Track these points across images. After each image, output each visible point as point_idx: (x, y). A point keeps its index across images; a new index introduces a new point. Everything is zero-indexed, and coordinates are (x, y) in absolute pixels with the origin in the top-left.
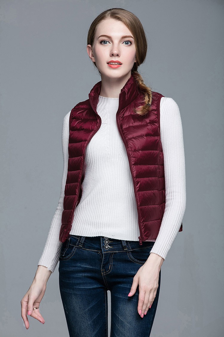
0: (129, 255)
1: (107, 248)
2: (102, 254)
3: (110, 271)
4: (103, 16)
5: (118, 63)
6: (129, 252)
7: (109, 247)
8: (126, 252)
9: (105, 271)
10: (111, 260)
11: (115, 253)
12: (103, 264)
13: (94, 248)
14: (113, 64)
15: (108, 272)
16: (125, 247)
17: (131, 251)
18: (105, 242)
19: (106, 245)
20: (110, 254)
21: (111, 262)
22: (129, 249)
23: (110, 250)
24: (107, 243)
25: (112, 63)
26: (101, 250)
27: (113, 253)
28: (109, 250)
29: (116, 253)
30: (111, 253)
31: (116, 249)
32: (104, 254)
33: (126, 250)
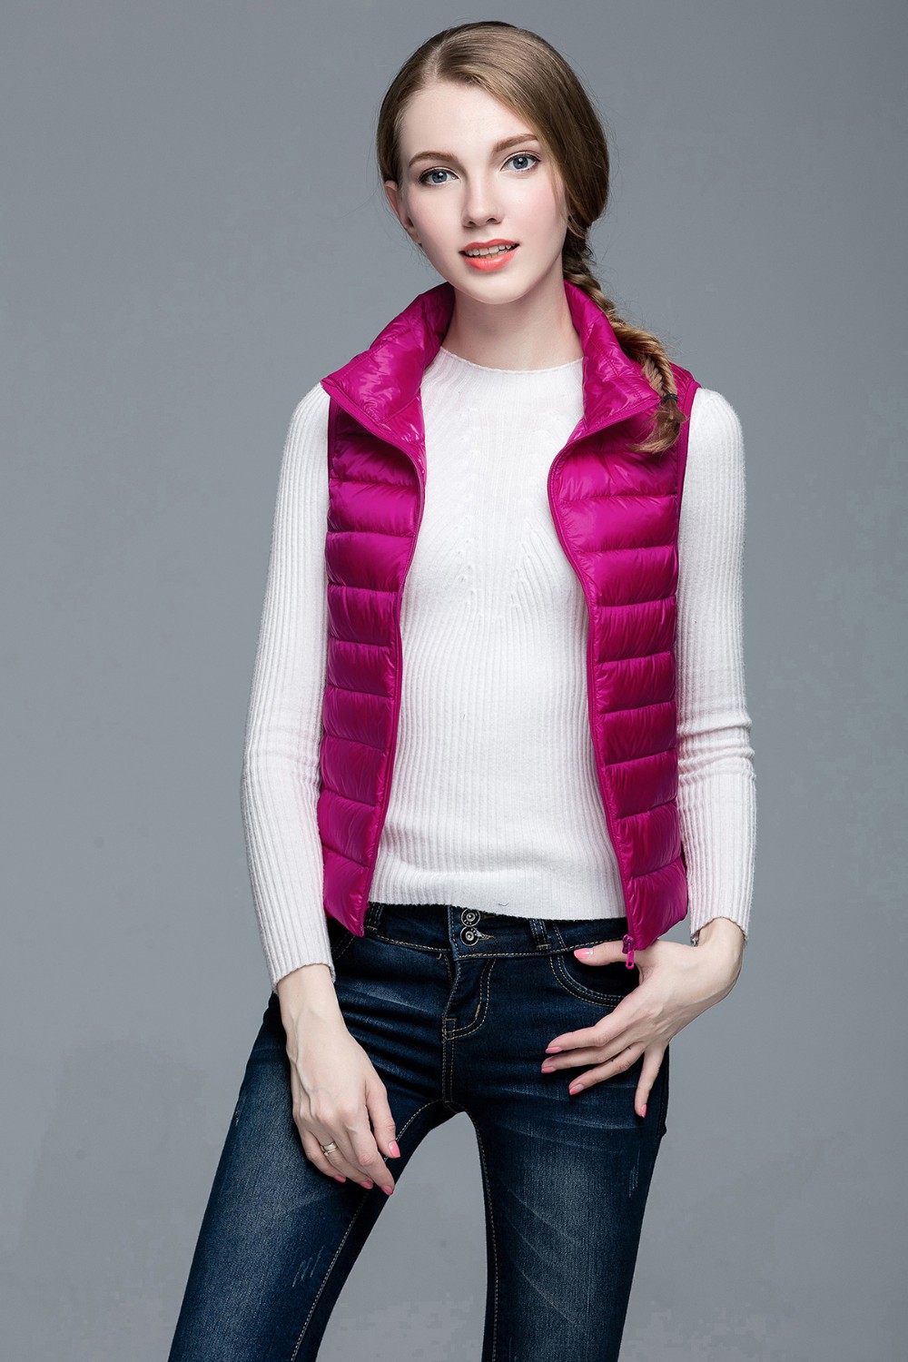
0: (557, 969)
1: (473, 942)
2: (453, 964)
3: (476, 1025)
4: (410, 77)
5: (498, 245)
6: (555, 956)
7: (479, 935)
8: (546, 955)
9: (459, 1025)
10: (485, 987)
11: (499, 959)
12: (455, 1000)
13: (421, 939)
14: (483, 252)
15: (470, 1029)
16: (541, 937)
17: (564, 953)
18: (465, 918)
19: (468, 929)
20: (481, 962)
21: (486, 993)
22: (556, 945)
23: (484, 947)
24: (473, 923)
25: (476, 253)
26: (449, 946)
27: (492, 959)
28: (479, 949)
29: (507, 958)
30: (485, 959)
31: (507, 944)
32: (460, 961)
33: (544, 950)
